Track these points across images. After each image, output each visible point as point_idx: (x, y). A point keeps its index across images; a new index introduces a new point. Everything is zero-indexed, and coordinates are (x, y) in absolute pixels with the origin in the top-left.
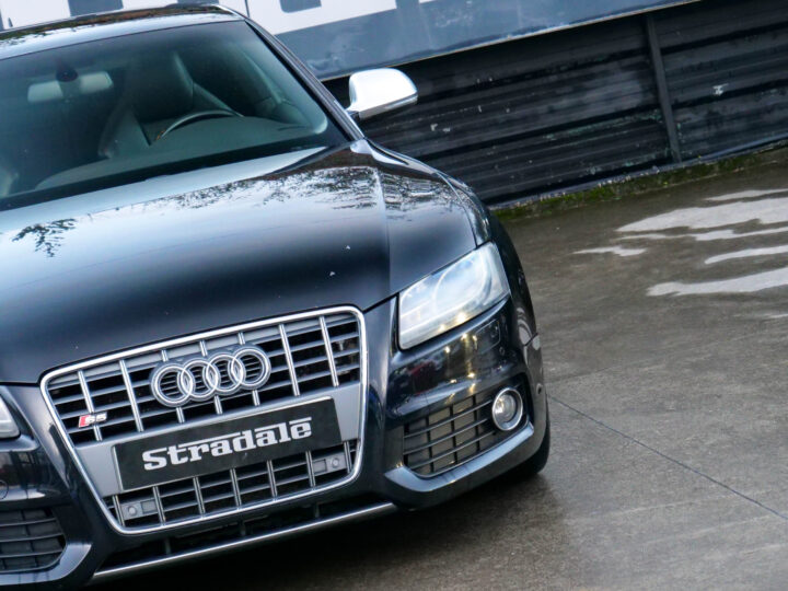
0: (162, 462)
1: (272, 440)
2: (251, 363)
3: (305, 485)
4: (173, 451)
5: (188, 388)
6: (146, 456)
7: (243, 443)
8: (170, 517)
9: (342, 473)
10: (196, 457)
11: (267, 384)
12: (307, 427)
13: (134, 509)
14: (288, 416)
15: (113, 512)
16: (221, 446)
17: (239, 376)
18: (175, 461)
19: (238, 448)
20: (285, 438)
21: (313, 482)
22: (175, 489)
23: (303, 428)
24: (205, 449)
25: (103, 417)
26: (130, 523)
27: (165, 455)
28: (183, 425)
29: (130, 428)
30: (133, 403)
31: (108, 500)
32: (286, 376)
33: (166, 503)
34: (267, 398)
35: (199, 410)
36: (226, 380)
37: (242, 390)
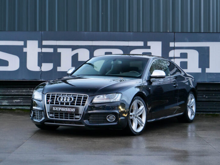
0: (55, 109)
1: (69, 111)
3: (73, 119)
4: (57, 108)
6: (53, 108)
7: (66, 110)
8: (55, 118)
9: (79, 119)
10: (59, 110)
11: (72, 102)
12: (74, 110)
13: (51, 115)
14: (72, 108)
15: (48, 115)
16: (63, 109)
18: (57, 110)
19: (65, 110)
20: (71, 111)
21: (74, 119)
22: (56, 113)
23: (73, 110)
24: (61, 109)
25: (51, 101)
26: (50, 117)
27: (56, 108)
28: (60, 105)
29: (53, 103)
30: (55, 100)
31: (48, 113)
32: (75, 102)
33: (55, 115)
34: (71, 104)
35: (62, 103)
36: (67, 100)
37: (68, 102)
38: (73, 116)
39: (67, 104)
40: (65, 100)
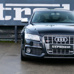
0: (54, 47)
1: (66, 48)
2: (66, 39)
3: (68, 53)
4: (55, 46)
5: (58, 40)
6: (52, 46)
7: (63, 47)
8: (53, 53)
9: (72, 53)
10: (57, 47)
12: (70, 47)
13: (50, 51)
14: (68, 45)
16: (60, 47)
17: (64, 40)
18: (55, 47)
19: (62, 47)
20: (67, 48)
21: (69, 53)
22: (55, 50)
23: (69, 47)
24: (59, 47)
25: (49, 41)
26: (49, 53)
27: (54, 46)
28: (57, 44)
29: (52, 43)
30: (52, 40)
31: (48, 50)
32: (69, 41)
33: (53, 51)
34: (66, 43)
35: (59, 43)
36: (62, 40)
37: (64, 42)
38: (69, 52)
39: (63, 43)
40: (61, 40)
